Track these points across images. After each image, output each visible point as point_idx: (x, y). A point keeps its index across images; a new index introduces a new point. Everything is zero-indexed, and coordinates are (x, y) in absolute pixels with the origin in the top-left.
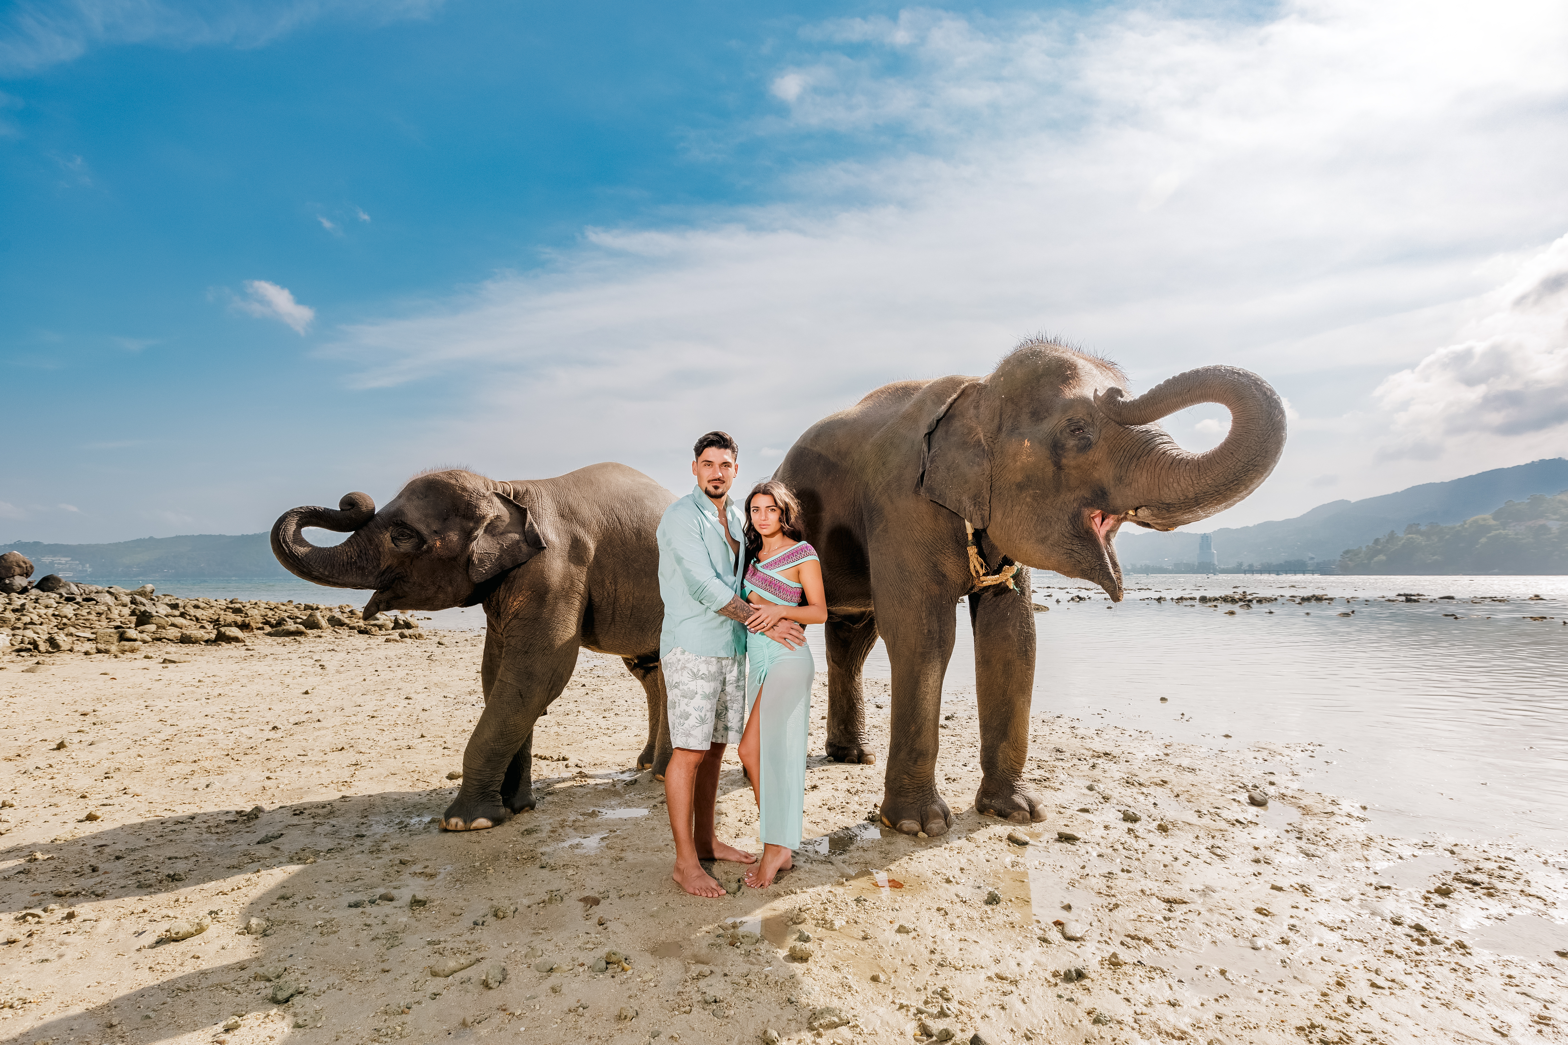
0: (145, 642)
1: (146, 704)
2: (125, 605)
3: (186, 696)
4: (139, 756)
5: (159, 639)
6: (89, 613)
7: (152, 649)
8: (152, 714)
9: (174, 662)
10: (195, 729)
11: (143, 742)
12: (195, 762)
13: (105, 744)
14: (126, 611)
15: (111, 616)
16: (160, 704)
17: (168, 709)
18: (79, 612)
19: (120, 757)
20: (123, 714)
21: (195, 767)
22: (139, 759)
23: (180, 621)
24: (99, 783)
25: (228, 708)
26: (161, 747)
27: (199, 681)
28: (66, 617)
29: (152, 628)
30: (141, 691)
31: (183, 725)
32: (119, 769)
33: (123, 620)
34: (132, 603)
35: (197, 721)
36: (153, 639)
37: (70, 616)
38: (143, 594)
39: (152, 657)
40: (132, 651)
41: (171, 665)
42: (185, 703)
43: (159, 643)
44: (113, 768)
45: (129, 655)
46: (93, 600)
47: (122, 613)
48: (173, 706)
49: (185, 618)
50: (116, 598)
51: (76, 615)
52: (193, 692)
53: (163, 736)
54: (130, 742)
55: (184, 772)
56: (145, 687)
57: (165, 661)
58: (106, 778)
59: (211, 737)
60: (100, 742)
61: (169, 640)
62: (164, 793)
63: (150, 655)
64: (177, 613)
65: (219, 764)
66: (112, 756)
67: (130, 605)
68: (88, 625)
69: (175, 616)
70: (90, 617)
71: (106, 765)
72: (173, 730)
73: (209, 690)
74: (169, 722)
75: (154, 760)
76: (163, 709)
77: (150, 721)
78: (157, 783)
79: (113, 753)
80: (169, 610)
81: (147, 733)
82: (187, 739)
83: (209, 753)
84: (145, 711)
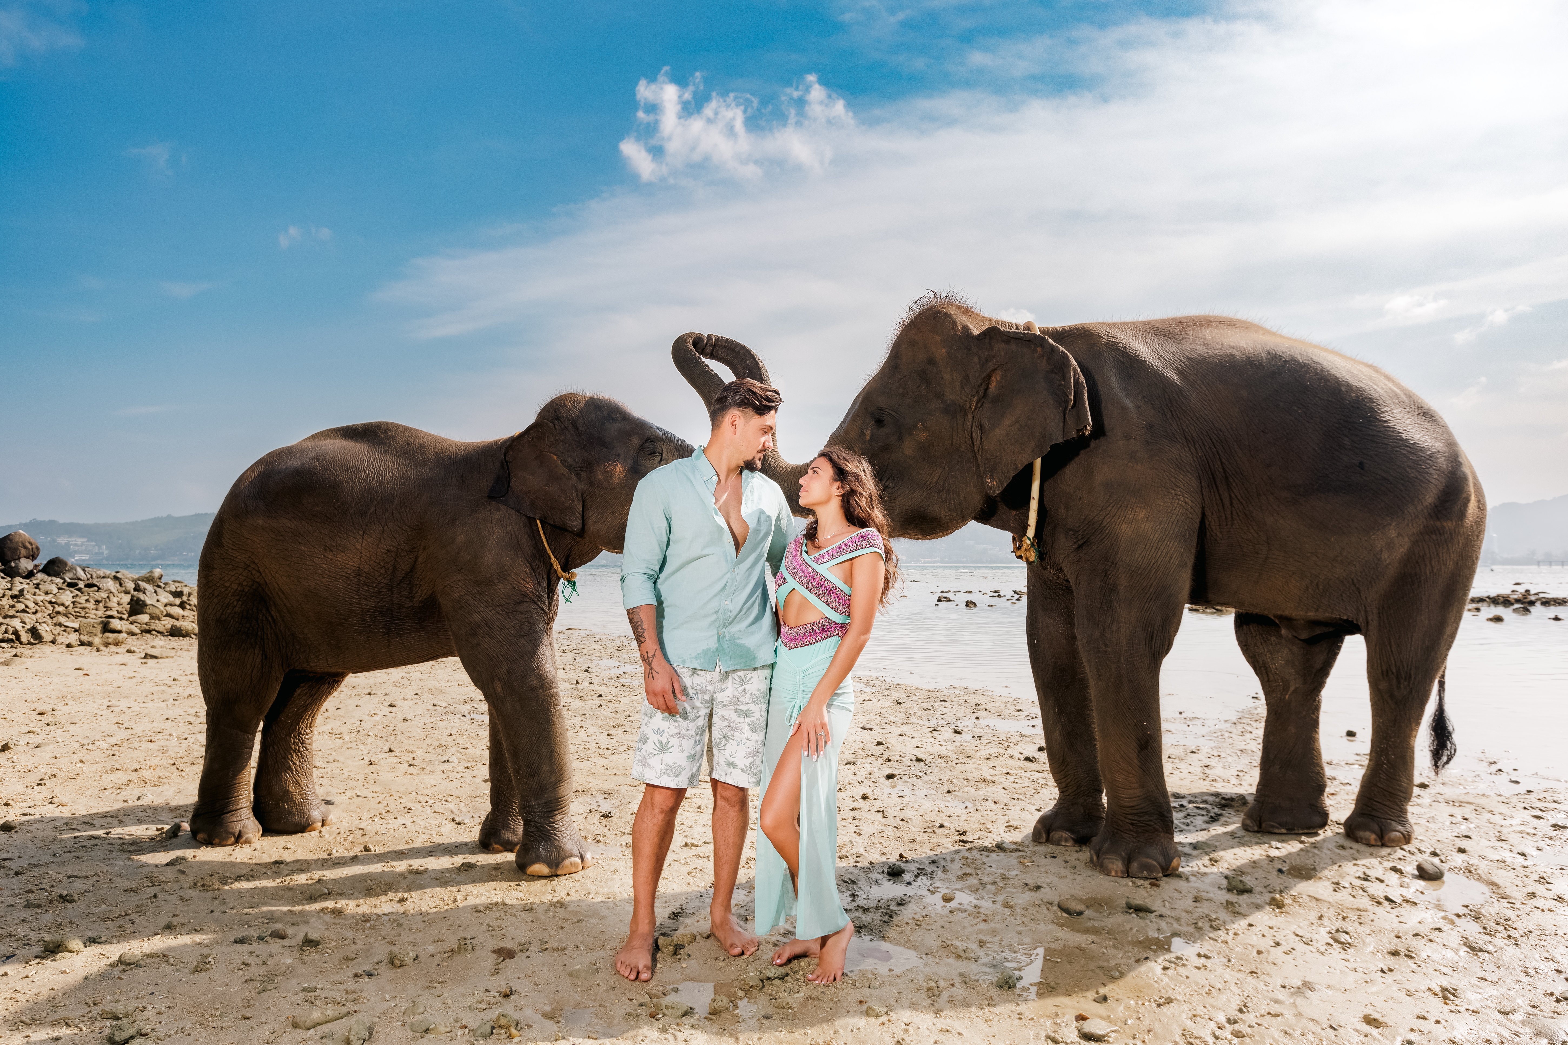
0: (132, 634)
1: (109, 704)
2: (127, 592)
3: (154, 697)
4: (81, 761)
5: (148, 631)
6: (87, 601)
7: (139, 643)
8: (112, 715)
9: (156, 657)
10: (150, 734)
11: (90, 747)
12: (136, 770)
13: (52, 747)
14: (126, 599)
15: (109, 604)
16: (123, 704)
17: (130, 710)
18: (77, 599)
19: (62, 763)
20: (82, 714)
21: (134, 776)
22: (80, 765)
23: (177, 611)
24: (30, 790)
25: (193, 711)
26: (108, 752)
27: (174, 680)
28: (63, 605)
29: (144, 618)
30: (110, 689)
31: (138, 729)
32: (55, 775)
33: (120, 609)
34: (135, 590)
35: (155, 724)
36: (142, 631)
37: (67, 604)
38: (149, 580)
39: (134, 652)
40: (117, 644)
41: (151, 662)
42: (150, 705)
43: (148, 635)
44: (49, 774)
45: (112, 648)
46: (96, 586)
47: (122, 601)
48: (136, 708)
49: (183, 608)
50: (121, 585)
51: (73, 603)
52: (163, 692)
53: (113, 741)
54: (77, 745)
55: (120, 782)
56: (115, 685)
57: (147, 656)
58: (38, 785)
59: (163, 743)
60: (47, 744)
61: (158, 632)
62: (91, 804)
63: (133, 648)
64: (178, 601)
65: (161, 775)
66: (54, 761)
67: (132, 592)
68: (83, 614)
69: (175, 605)
70: (87, 605)
71: (43, 769)
72: (125, 734)
73: (180, 690)
74: (126, 725)
75: (95, 767)
76: (125, 709)
77: (107, 723)
78: (88, 793)
79: (56, 758)
80: (171, 598)
81: (98, 737)
82: (136, 745)
83: (154, 761)
84: (105, 712)
